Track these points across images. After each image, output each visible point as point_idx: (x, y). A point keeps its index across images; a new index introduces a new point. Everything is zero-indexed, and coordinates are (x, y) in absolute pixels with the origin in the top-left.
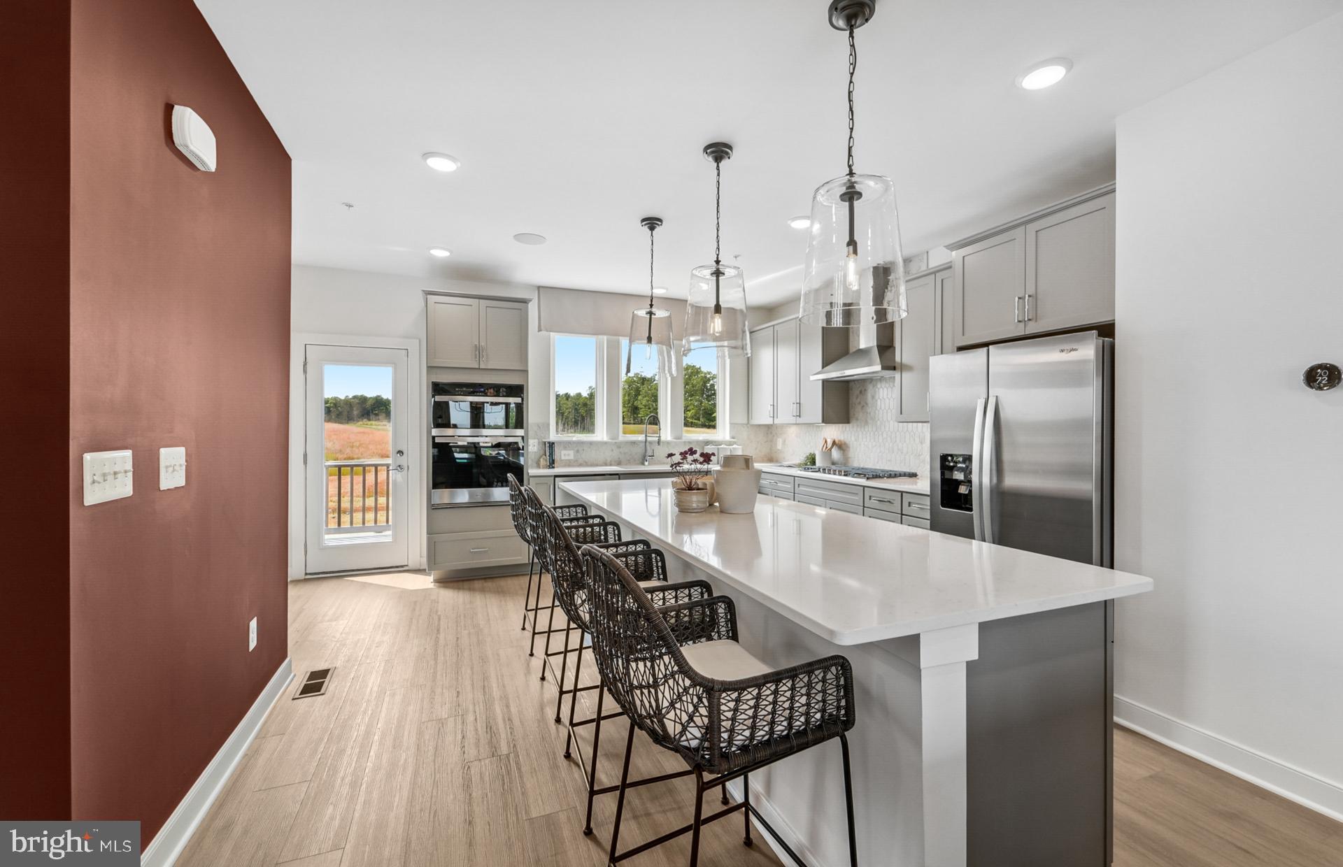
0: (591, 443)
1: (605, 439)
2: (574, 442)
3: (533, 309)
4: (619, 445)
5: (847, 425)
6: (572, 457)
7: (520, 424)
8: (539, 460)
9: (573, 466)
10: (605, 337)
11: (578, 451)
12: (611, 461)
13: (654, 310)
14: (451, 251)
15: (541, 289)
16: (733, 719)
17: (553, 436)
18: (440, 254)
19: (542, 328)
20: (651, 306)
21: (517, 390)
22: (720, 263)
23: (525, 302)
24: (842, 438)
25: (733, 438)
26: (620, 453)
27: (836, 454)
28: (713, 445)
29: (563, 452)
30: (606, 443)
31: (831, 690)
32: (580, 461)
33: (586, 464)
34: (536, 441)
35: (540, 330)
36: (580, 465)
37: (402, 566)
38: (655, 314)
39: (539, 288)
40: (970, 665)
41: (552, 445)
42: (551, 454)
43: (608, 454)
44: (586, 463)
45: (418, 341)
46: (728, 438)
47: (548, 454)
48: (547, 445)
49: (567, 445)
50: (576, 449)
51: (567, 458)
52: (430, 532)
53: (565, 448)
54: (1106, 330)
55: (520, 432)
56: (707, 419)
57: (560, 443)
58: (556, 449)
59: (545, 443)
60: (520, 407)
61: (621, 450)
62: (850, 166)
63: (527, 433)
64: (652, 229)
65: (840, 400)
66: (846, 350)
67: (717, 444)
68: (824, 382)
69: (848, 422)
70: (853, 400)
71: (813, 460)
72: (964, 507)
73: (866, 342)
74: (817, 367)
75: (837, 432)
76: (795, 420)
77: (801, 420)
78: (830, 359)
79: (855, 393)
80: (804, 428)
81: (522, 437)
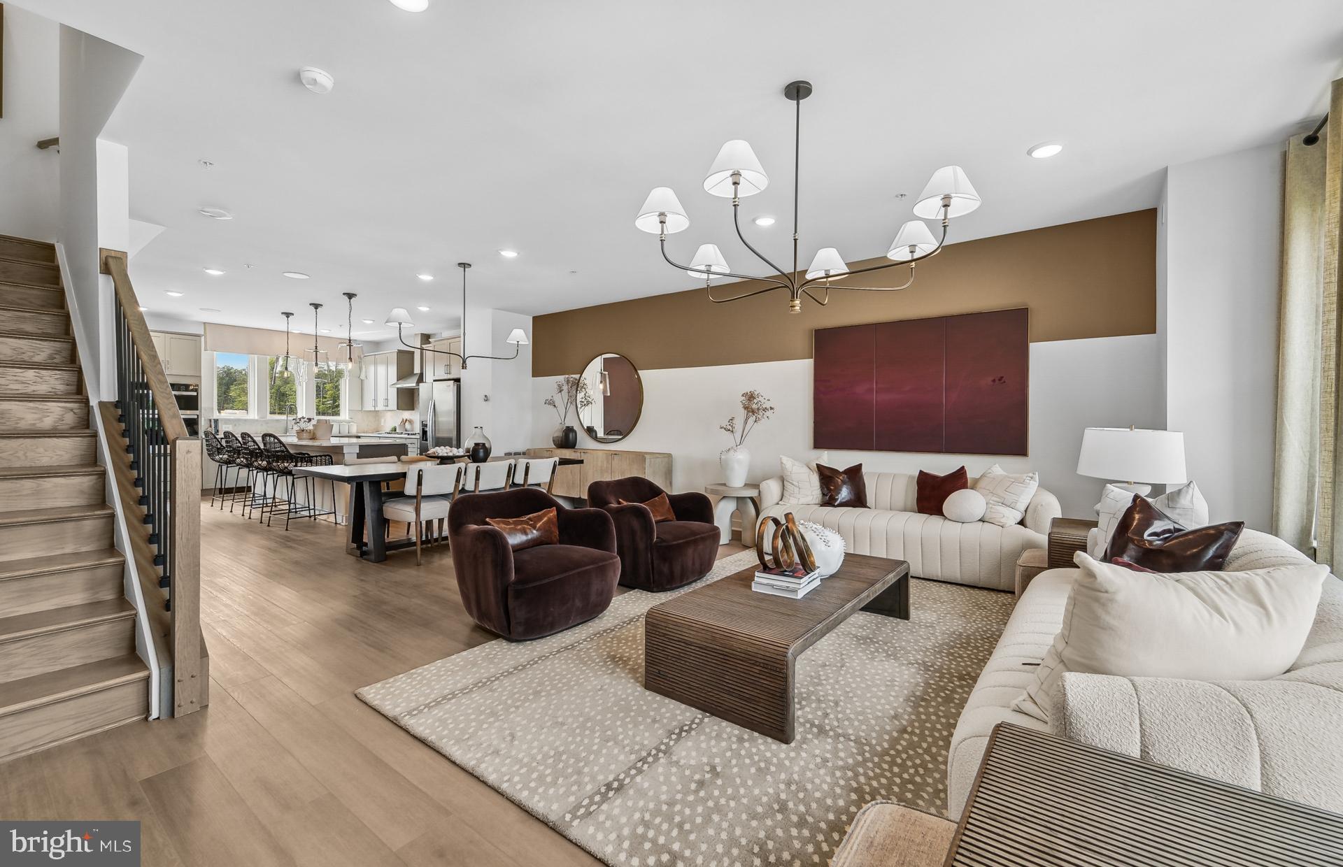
0: (245, 420)
1: (256, 418)
2: (232, 420)
3: (203, 340)
5: (413, 411)
6: (230, 429)
7: (195, 408)
10: (256, 356)
15: (207, 325)
17: (216, 415)
21: (194, 388)
23: (200, 335)
24: (411, 418)
25: (351, 418)
29: (224, 426)
35: (208, 350)
39: (205, 323)
40: (357, 453)
41: (216, 421)
42: (216, 427)
43: (259, 428)
46: (347, 418)
47: (213, 426)
48: (212, 421)
49: (227, 419)
50: (234, 424)
53: (226, 423)
55: (197, 412)
56: (335, 409)
57: (222, 420)
58: (219, 424)
59: (210, 420)
60: (195, 398)
63: (200, 412)
65: (408, 399)
66: (411, 374)
67: (340, 422)
68: (398, 388)
69: (413, 410)
70: (415, 399)
71: (395, 429)
72: (426, 440)
73: (417, 370)
74: (395, 380)
75: (407, 415)
76: (384, 408)
77: (387, 408)
78: (401, 377)
79: (416, 395)
80: (389, 413)
81: (198, 415)
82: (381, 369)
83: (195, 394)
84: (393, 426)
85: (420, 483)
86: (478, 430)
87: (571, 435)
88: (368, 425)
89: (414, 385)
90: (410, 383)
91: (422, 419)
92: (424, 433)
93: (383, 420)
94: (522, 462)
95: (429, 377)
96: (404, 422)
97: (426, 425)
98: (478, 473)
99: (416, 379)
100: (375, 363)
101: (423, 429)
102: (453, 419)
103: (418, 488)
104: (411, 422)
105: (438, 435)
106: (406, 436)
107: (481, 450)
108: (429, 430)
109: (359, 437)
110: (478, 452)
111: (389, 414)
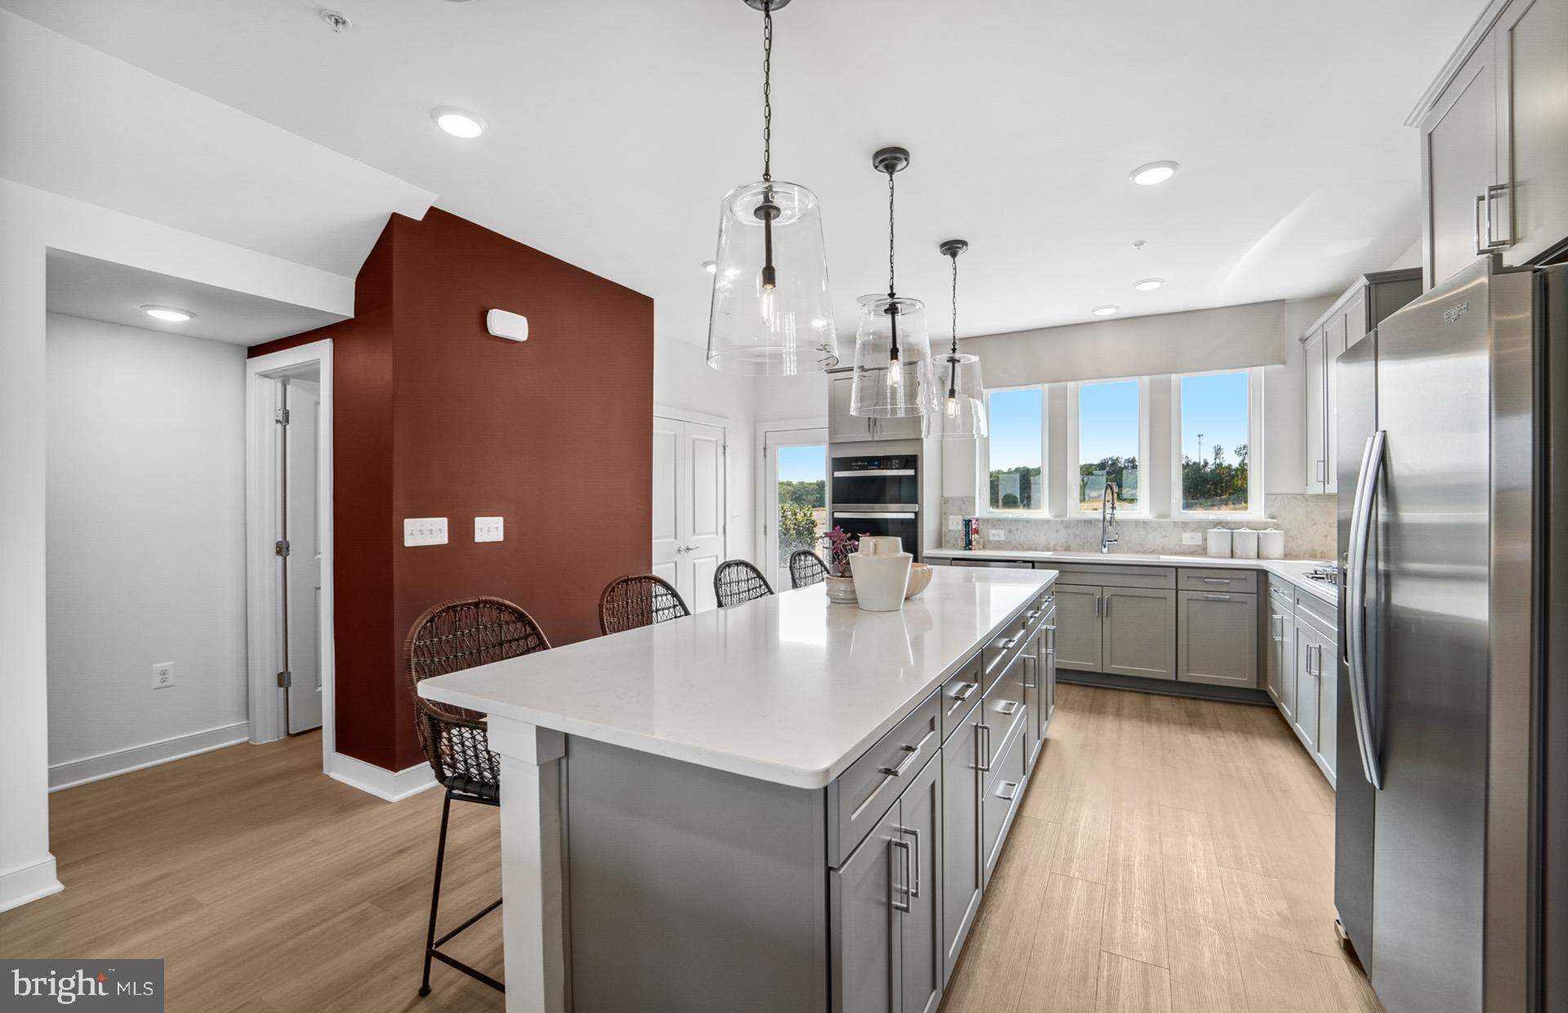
0: (1027, 521)
1: (1049, 516)
2: (1007, 520)
4: (1067, 525)
6: (1002, 538)
9: (1004, 549)
11: (1010, 531)
12: (1055, 545)
13: (957, 356)
17: (979, 513)
20: (954, 350)
21: (909, 461)
22: (896, 297)
25: (1273, 518)
26: (1069, 535)
28: (1223, 527)
30: (1048, 521)
32: (1014, 543)
33: (1022, 548)
36: (1014, 548)
38: (959, 361)
43: (1052, 537)
44: (1021, 545)
49: (997, 523)
50: (1008, 528)
51: (996, 538)
53: (994, 527)
55: (911, 507)
57: (984, 520)
58: (977, 528)
60: (912, 481)
61: (1070, 531)
63: (924, 508)
64: (954, 255)
81: (916, 513)
83: (911, 472)
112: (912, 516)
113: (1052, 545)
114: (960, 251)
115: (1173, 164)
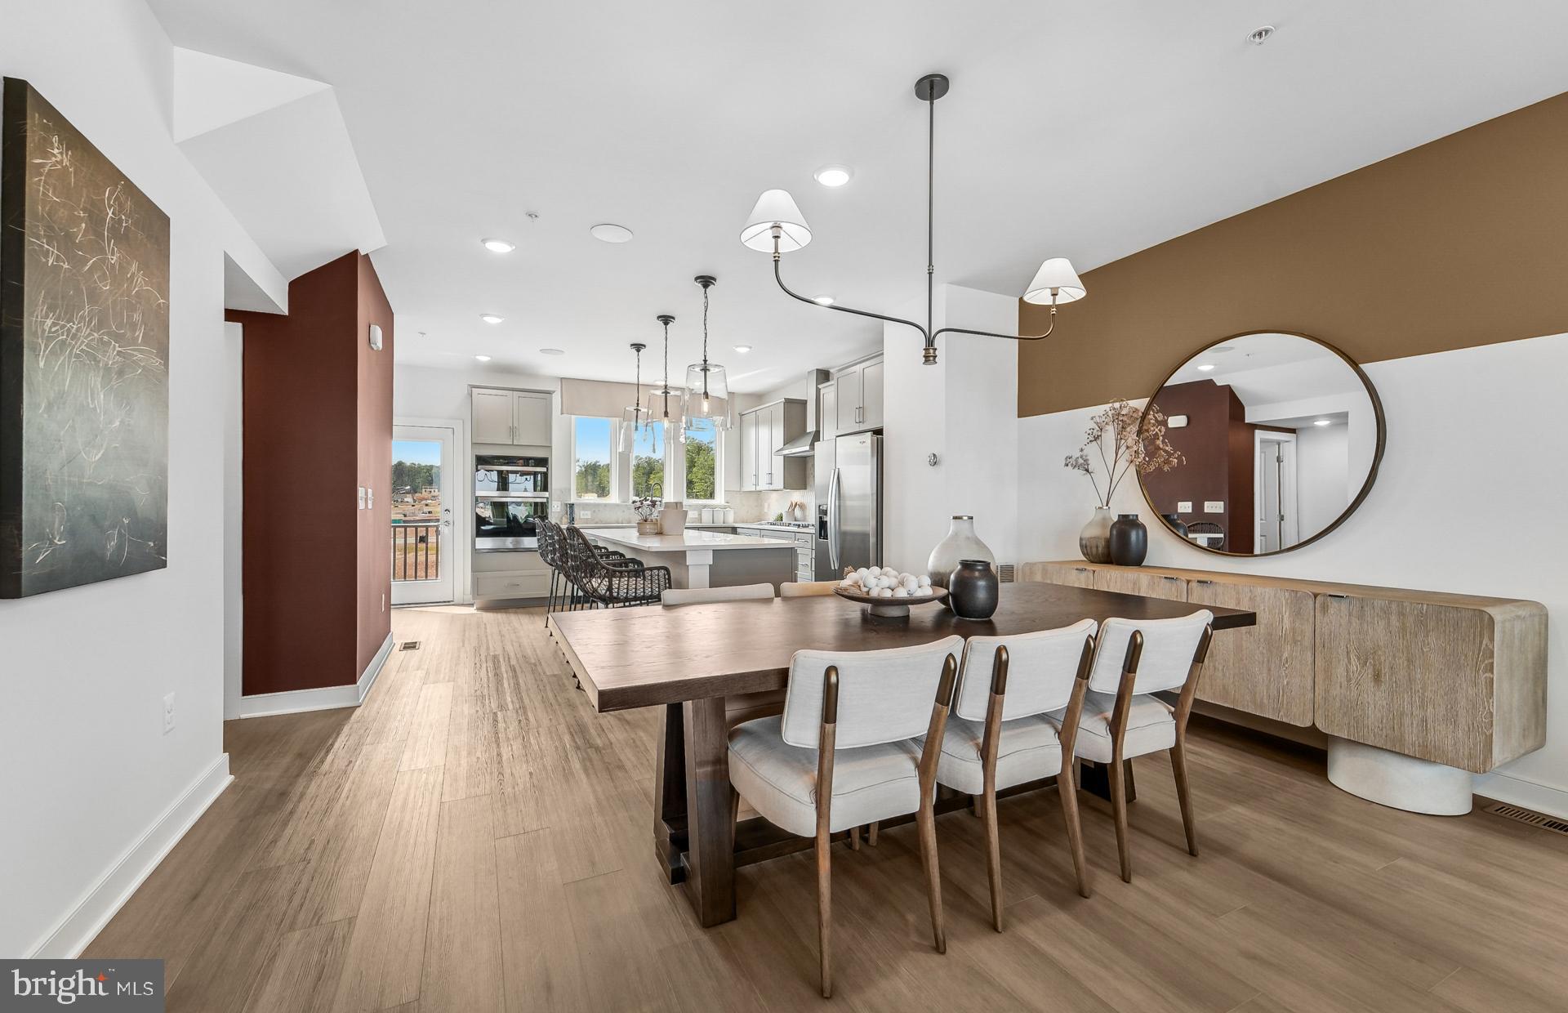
0: (605, 505)
1: (618, 502)
2: (592, 503)
3: (556, 399)
5: (805, 491)
6: (589, 516)
7: (545, 488)
8: (562, 518)
9: (590, 524)
10: (618, 419)
11: (594, 511)
12: (622, 520)
14: (491, 357)
15: (563, 380)
16: (618, 589)
17: (573, 499)
18: (484, 359)
19: (564, 411)
21: (543, 462)
23: (549, 393)
24: (803, 501)
25: (728, 503)
27: (798, 512)
29: (582, 512)
30: (617, 505)
31: (662, 579)
32: (597, 520)
34: (559, 503)
35: (562, 414)
37: (449, 602)
39: (562, 378)
40: (710, 565)
41: (572, 506)
42: (572, 513)
43: (620, 515)
45: (461, 422)
46: (723, 503)
47: (569, 512)
48: (568, 506)
49: (586, 506)
50: (592, 510)
52: (474, 570)
53: (584, 508)
54: (878, 432)
55: (546, 494)
56: (708, 489)
57: (579, 505)
58: (576, 509)
59: (566, 504)
60: (545, 475)
62: (705, 356)
63: (551, 495)
64: (638, 350)
65: (799, 472)
66: (803, 432)
67: (713, 508)
68: (785, 456)
69: (805, 489)
70: (809, 472)
71: (781, 518)
72: (826, 537)
73: (811, 427)
74: (781, 445)
75: (797, 496)
76: (767, 487)
77: (771, 487)
78: (789, 440)
79: (809, 465)
80: (775, 493)
81: (547, 498)
82: (764, 432)
83: (544, 469)
84: (779, 512)
85: (829, 713)
86: (964, 525)
87: (1134, 536)
88: (748, 512)
89: (807, 448)
90: (801, 448)
91: (819, 503)
92: (823, 525)
93: (766, 505)
94: (1119, 629)
95: (828, 433)
96: (794, 506)
97: (825, 513)
98: (1000, 669)
99: (809, 439)
100: (757, 424)
101: (821, 518)
102: (871, 504)
103: (822, 729)
104: (802, 507)
105: (844, 528)
106: (795, 529)
107: (982, 583)
108: (830, 519)
109: (734, 530)
110: (974, 588)
111: (774, 495)
112: (545, 500)
113: (620, 520)
114: (642, 350)
115: (750, 348)
